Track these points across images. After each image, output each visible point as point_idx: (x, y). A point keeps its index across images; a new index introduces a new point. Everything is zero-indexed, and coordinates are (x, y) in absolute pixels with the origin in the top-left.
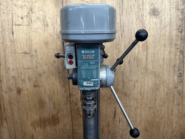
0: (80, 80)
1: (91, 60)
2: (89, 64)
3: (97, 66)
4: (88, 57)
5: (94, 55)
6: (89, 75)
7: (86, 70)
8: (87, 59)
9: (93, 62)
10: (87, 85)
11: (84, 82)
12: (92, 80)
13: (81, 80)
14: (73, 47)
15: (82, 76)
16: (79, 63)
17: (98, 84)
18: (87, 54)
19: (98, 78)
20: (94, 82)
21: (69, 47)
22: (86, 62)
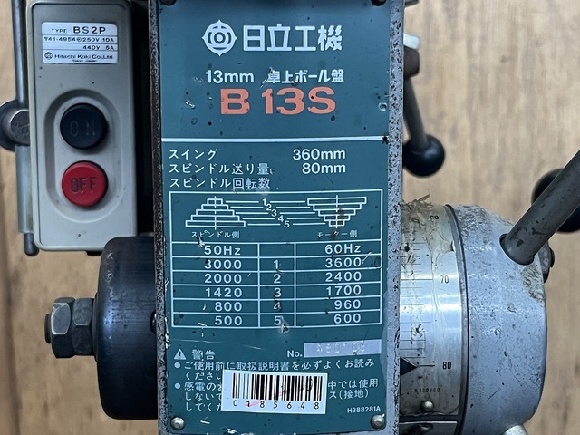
0: (180, 356)
1: (305, 124)
2: (287, 176)
3: (373, 198)
4: (278, 101)
5: (338, 76)
6: (287, 292)
7: (247, 234)
8: (257, 121)
9: (322, 146)
10: (256, 407)
11: (228, 374)
12: (313, 350)
13: (197, 354)
14: (111, 30)
15: (211, 306)
16: (180, 162)
17: (377, 396)
18: (262, 63)
19: (377, 333)
20: (339, 370)
21: (70, 26)
22: (251, 155)
